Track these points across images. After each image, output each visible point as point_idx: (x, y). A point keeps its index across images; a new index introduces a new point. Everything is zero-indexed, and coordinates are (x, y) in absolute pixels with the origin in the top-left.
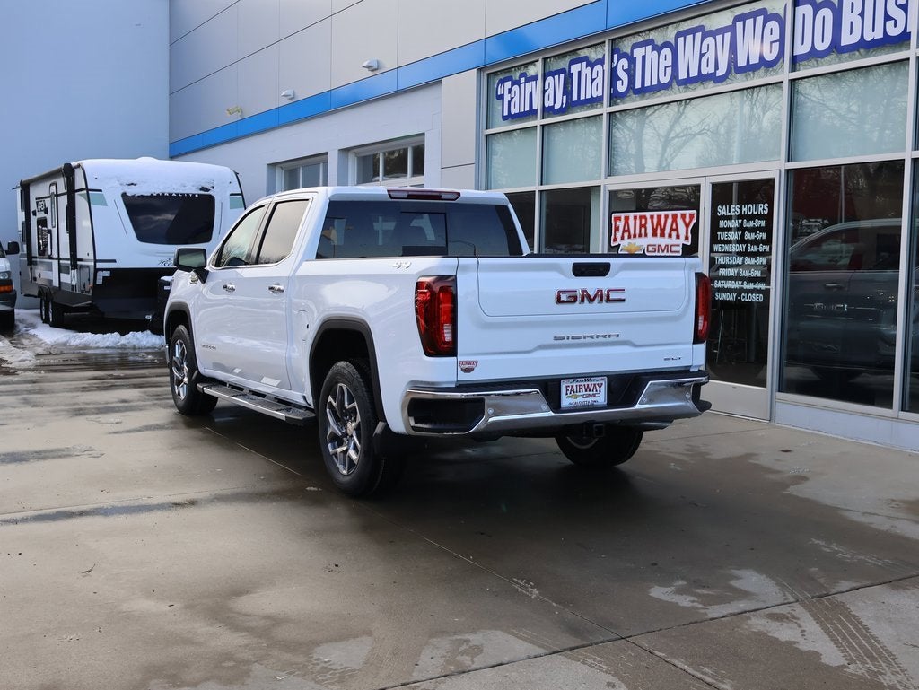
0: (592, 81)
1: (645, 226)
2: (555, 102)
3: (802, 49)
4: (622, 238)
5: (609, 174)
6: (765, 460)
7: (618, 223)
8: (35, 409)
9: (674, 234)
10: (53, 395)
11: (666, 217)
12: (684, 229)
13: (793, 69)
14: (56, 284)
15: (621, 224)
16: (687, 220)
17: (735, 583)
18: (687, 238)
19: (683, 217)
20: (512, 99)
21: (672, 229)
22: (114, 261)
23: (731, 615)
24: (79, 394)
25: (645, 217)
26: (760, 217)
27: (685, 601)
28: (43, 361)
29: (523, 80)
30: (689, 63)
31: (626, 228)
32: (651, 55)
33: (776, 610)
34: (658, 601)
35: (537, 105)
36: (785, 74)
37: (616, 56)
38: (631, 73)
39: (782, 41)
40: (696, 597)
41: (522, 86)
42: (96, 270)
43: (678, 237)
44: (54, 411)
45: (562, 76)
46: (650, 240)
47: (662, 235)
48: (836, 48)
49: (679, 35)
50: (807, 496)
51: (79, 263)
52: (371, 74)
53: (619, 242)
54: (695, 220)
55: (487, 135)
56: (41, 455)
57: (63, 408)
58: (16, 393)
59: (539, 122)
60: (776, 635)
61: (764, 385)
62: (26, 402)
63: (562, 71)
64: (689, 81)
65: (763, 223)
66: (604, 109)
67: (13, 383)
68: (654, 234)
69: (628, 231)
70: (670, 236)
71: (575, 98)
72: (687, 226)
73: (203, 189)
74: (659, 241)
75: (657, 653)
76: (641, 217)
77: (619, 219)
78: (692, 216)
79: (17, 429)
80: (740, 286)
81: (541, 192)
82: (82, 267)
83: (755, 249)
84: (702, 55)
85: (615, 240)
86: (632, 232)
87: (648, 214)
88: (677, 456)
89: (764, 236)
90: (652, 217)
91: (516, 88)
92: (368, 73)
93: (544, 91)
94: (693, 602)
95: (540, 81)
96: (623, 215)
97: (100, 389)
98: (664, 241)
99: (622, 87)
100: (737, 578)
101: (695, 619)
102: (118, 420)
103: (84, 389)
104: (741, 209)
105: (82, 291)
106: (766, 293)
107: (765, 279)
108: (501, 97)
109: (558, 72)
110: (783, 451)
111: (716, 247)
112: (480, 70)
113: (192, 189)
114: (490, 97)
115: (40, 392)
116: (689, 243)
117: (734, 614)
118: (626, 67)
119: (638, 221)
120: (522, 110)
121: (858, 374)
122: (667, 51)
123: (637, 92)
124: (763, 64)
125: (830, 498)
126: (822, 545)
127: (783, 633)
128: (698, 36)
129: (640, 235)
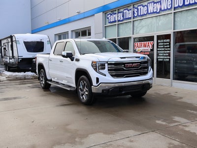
0: (129, 14)
1: (142, 45)
2: (120, 19)
3: (176, 6)
5: (133, 34)
6: (173, 94)
8: (10, 89)
10: (13, 86)
11: (147, 43)
13: (174, 10)
14: (9, 62)
15: (136, 45)
17: (174, 119)
18: (151, 47)
19: (150, 43)
20: (110, 18)
22: (22, 56)
24: (18, 85)
26: (168, 42)
27: (164, 123)
28: (8, 79)
30: (151, 9)
32: (142, 8)
33: (184, 124)
34: (158, 123)
35: (116, 19)
36: (173, 11)
37: (134, 8)
38: (137, 12)
39: (172, 4)
41: (113, 15)
42: (18, 59)
44: (14, 89)
45: (122, 13)
46: (143, 48)
48: (184, 5)
49: (148, 3)
51: (14, 57)
53: (136, 49)
55: (105, 27)
56: (15, 98)
58: (4, 86)
59: (117, 23)
60: (185, 129)
61: (170, 78)
62: (7, 87)
64: (151, 13)
65: (168, 44)
66: (132, 20)
67: (3, 84)
70: (148, 47)
71: (125, 18)
72: (151, 45)
73: (41, 40)
74: (145, 48)
75: (161, 134)
76: (141, 43)
78: (152, 43)
79: (7, 93)
80: (164, 57)
81: (118, 38)
83: (167, 49)
84: (154, 8)
86: (139, 47)
88: (153, 94)
90: (143, 43)
91: (111, 16)
92: (77, 14)
93: (118, 16)
94: (166, 123)
95: (117, 14)
96: (137, 43)
98: (146, 48)
99: (136, 15)
101: (167, 127)
104: (163, 41)
105: (15, 63)
106: (170, 59)
107: (169, 56)
108: (108, 18)
110: (176, 92)
111: (158, 49)
112: (103, 12)
113: (39, 40)
114: (106, 18)
117: (175, 126)
120: (113, 21)
122: (146, 7)
123: (139, 16)
124: (168, 9)
125: (189, 101)
126: (189, 111)
127: (187, 129)
128: (153, 3)
129: (141, 47)
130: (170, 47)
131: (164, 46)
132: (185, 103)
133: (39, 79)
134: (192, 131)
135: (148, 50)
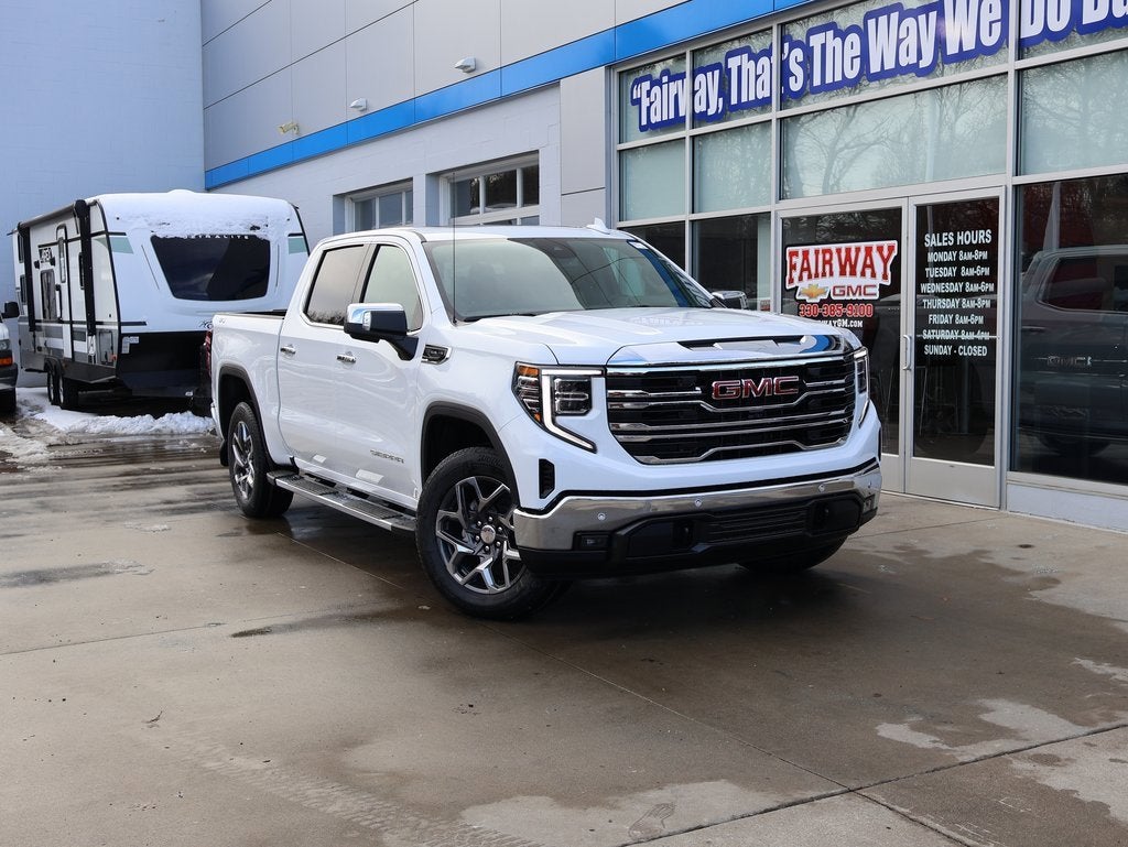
0: (755, 78)
1: (829, 262)
2: (708, 107)
3: (1030, 31)
4: (801, 279)
5: (781, 196)
6: (1002, 558)
7: (794, 259)
8: (56, 515)
9: (868, 271)
10: (77, 496)
11: (858, 250)
12: (882, 265)
13: (1020, 56)
14: (68, 354)
16: (885, 253)
17: (986, 717)
18: (885, 277)
19: (880, 249)
20: (651, 103)
21: (865, 266)
22: (144, 324)
23: (986, 757)
24: (108, 494)
25: (829, 251)
26: (981, 247)
27: (924, 741)
28: (57, 453)
29: (665, 79)
30: (883, 52)
31: (805, 266)
32: (833, 43)
33: (1043, 750)
34: (889, 741)
35: (684, 110)
36: (1009, 62)
37: (786, 45)
38: (807, 63)
39: (1005, 20)
40: (937, 735)
41: (665, 86)
42: (121, 336)
43: (873, 275)
44: (82, 517)
45: (717, 72)
46: (837, 280)
47: (853, 273)
48: (1076, 27)
49: (868, 16)
50: (1061, 603)
51: (98, 327)
52: (466, 76)
53: (796, 283)
54: (895, 254)
55: (620, 152)
56: (73, 574)
57: (91, 512)
58: (29, 495)
59: (688, 132)
60: (1047, 783)
61: (992, 463)
62: (44, 506)
63: (717, 66)
64: (883, 75)
65: (985, 255)
66: (774, 114)
67: (22, 482)
68: (843, 273)
69: (808, 269)
70: (863, 274)
71: (734, 101)
72: (885, 261)
73: (254, 228)
74: (848, 281)
75: (897, 808)
76: (825, 251)
77: (796, 254)
78: (891, 249)
79: (36, 541)
80: (957, 337)
81: (692, 222)
82: (102, 332)
83: (975, 288)
84: (899, 42)
85: (791, 281)
86: (813, 271)
87: (833, 247)
88: (886, 556)
89: (987, 271)
90: (839, 251)
91: (656, 89)
93: (694, 93)
94: (935, 742)
95: (688, 80)
96: (800, 249)
97: (135, 487)
98: (855, 282)
99: (795, 86)
100: (988, 710)
101: (942, 764)
102: (166, 526)
103: (116, 488)
104: (955, 237)
105: (103, 363)
106: (991, 345)
107: (990, 325)
108: (638, 102)
109: (712, 68)
110: (1021, 546)
111: (924, 287)
112: (609, 68)
113: (240, 230)
114: (622, 104)
115: (62, 492)
116: (888, 283)
117: (990, 757)
118: (800, 59)
119: (821, 257)
120: (665, 118)
121: (1104, 445)
122: (854, 38)
123: (816, 90)
124: (981, 50)
125: (1090, 605)
126: (1088, 664)
127: (1057, 780)
128: (895, 16)
129: (824, 275)
130: (992, 278)
131: (959, 271)
132: (1069, 616)
133: (225, 458)
134: (1087, 795)
135: (868, 290)
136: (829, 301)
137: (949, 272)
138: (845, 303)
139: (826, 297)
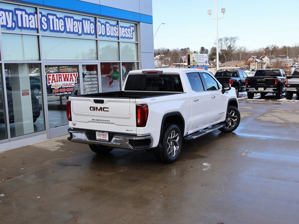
1: (61, 78)
4: (52, 82)
7: (50, 77)
9: (72, 80)
11: (68, 75)
12: (75, 78)
16: (75, 75)
18: (76, 81)
21: (71, 79)
25: (61, 75)
31: (53, 79)
32: (56, 20)
43: (73, 81)
46: (63, 82)
47: (68, 80)
53: (51, 84)
54: (78, 76)
65: (96, 76)
68: (65, 80)
69: (54, 80)
70: (70, 81)
72: (76, 77)
74: (66, 82)
76: (59, 75)
77: (50, 75)
78: (77, 74)
85: (49, 83)
86: (56, 80)
87: (62, 74)
90: (63, 75)
98: (68, 82)
118: (46, 20)
119: (58, 76)
122: (62, 20)
129: (59, 81)
130: (97, 81)
131: (91, 79)
135: (72, 85)
136: (62, 88)
137: (89, 80)
138: (66, 88)
139: (60, 87)
